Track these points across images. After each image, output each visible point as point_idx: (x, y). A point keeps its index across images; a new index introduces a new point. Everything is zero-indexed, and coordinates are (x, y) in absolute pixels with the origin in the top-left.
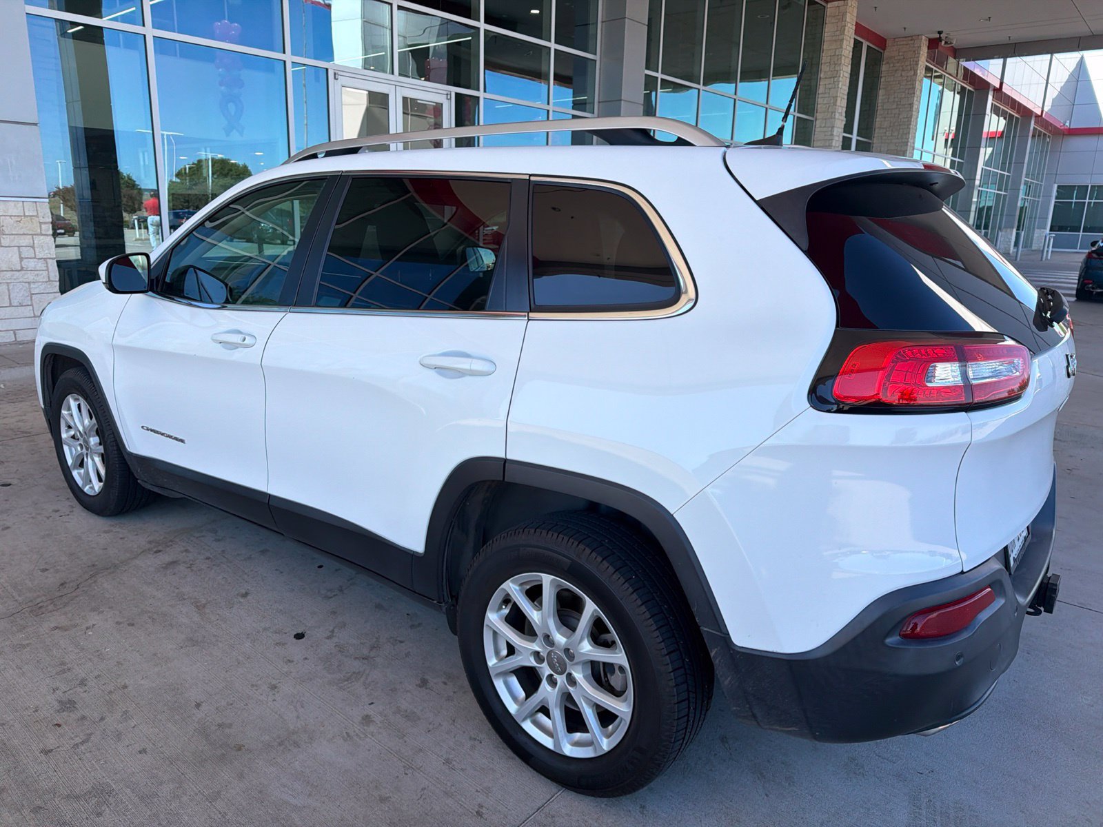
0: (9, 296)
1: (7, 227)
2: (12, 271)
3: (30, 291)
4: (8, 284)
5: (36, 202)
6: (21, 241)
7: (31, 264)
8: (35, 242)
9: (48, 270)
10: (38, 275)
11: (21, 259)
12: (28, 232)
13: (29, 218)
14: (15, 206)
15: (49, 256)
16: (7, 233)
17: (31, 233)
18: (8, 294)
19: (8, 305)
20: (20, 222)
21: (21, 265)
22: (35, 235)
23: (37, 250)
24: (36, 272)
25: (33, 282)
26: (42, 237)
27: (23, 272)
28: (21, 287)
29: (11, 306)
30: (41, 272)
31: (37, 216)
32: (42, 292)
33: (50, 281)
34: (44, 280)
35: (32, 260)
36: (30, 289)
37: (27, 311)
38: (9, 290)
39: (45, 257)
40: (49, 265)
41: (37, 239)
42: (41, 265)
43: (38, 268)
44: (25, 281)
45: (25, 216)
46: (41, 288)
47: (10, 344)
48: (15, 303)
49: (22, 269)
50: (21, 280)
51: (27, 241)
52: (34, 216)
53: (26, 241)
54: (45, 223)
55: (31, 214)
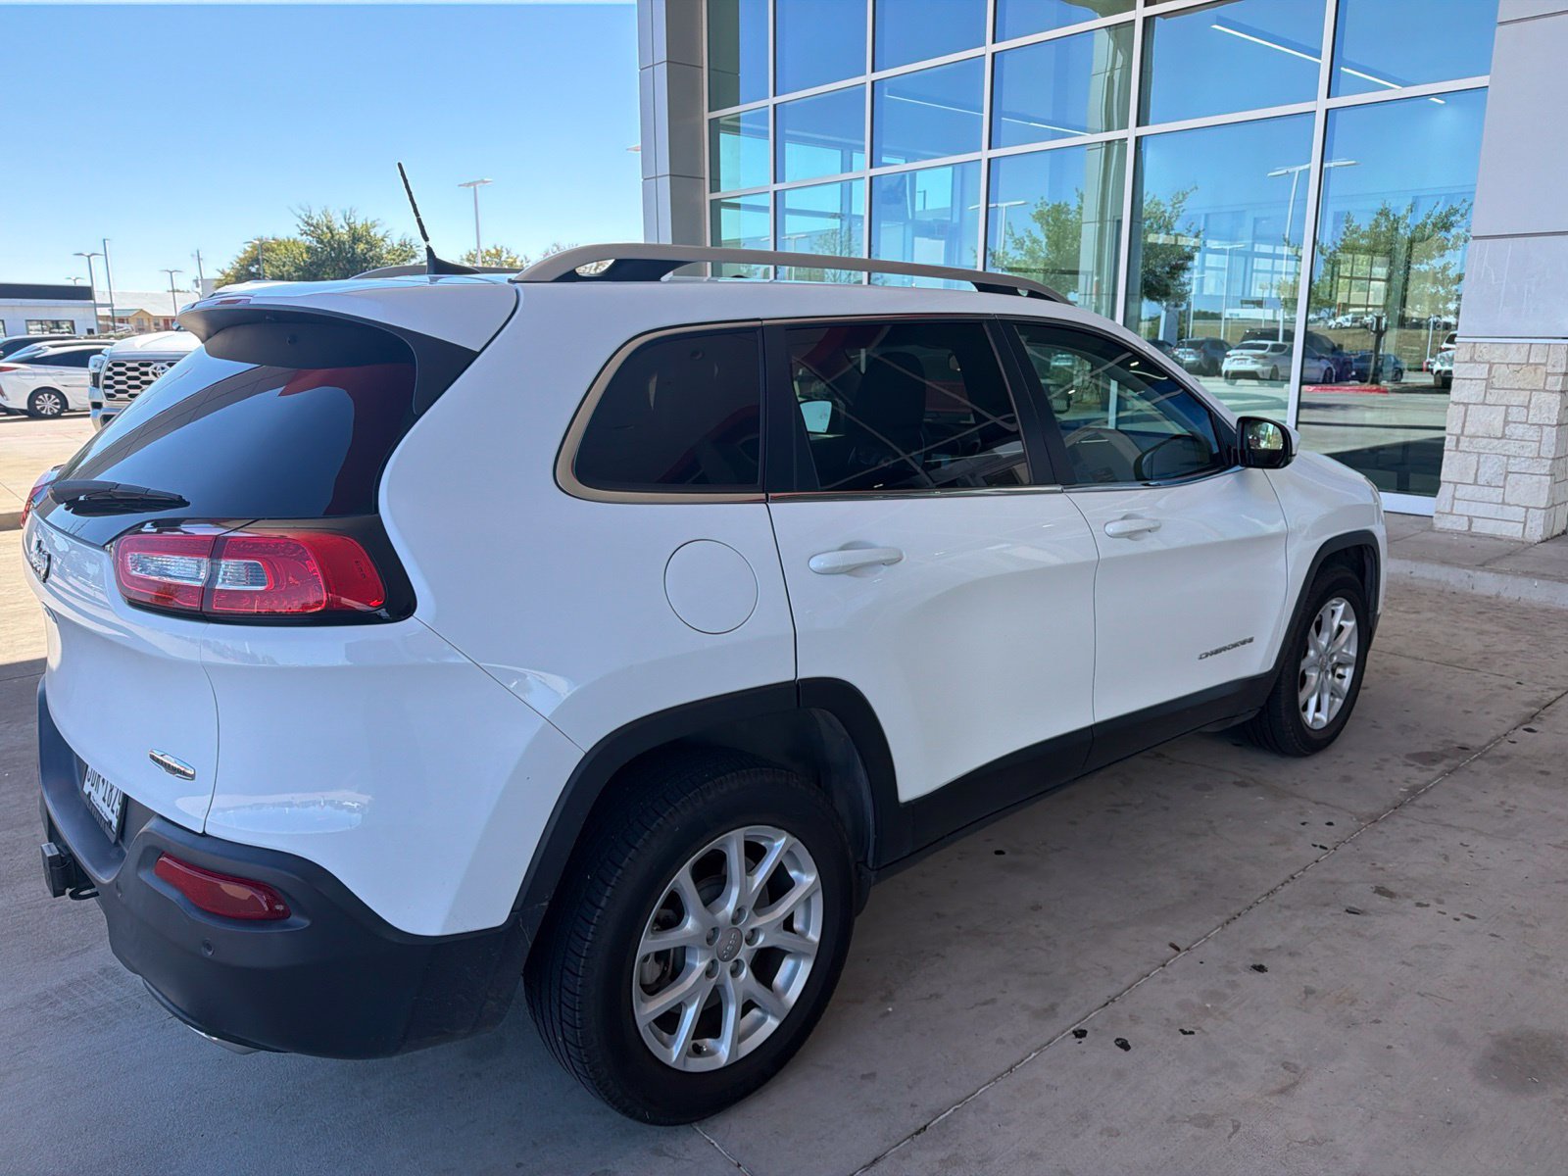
0: (1477, 470)
1: (1499, 378)
2: (1490, 437)
3: (1507, 468)
4: (1479, 454)
5: (1550, 344)
6: (1513, 399)
7: (1519, 430)
8: (1533, 401)
9: (1540, 442)
10: (1523, 447)
11: (1506, 423)
12: (1526, 386)
13: (1533, 367)
14: (1518, 349)
15: (1547, 422)
16: (1497, 386)
17: (1529, 387)
18: (1475, 467)
19: (1472, 482)
20: (1518, 372)
21: (1504, 431)
22: (1535, 390)
23: (1532, 412)
24: (1523, 443)
25: (1515, 457)
26: (1544, 394)
27: (1504, 441)
28: (1496, 460)
29: (1475, 483)
30: (1530, 443)
31: (1545, 365)
32: (1523, 471)
33: (1539, 457)
34: (1531, 455)
35: (1521, 426)
36: (1507, 464)
37: (1495, 495)
38: (1478, 462)
39: (1541, 423)
40: (1544, 434)
41: (1535, 396)
42: (1532, 433)
43: (1527, 438)
44: (1503, 453)
45: (1528, 364)
46: (1523, 466)
47: (1459, 533)
48: (1481, 481)
49: (1503, 437)
50: (1498, 451)
51: (1522, 398)
52: (1540, 364)
53: (1520, 398)
54: (1554, 374)
55: (1537, 361)
